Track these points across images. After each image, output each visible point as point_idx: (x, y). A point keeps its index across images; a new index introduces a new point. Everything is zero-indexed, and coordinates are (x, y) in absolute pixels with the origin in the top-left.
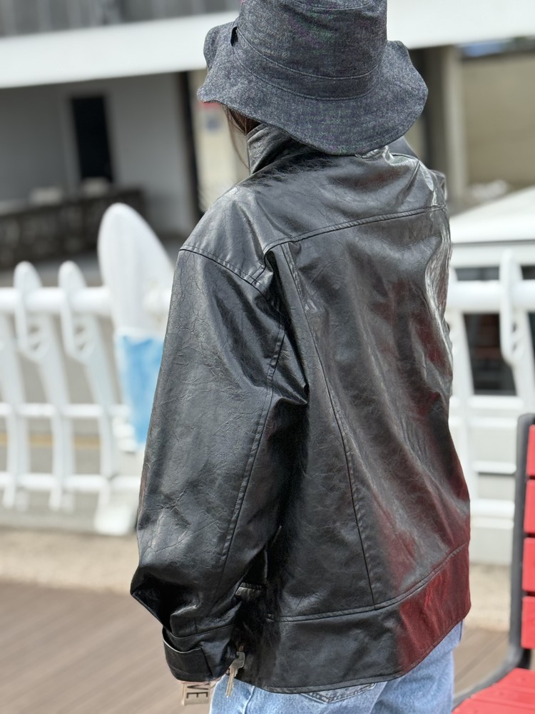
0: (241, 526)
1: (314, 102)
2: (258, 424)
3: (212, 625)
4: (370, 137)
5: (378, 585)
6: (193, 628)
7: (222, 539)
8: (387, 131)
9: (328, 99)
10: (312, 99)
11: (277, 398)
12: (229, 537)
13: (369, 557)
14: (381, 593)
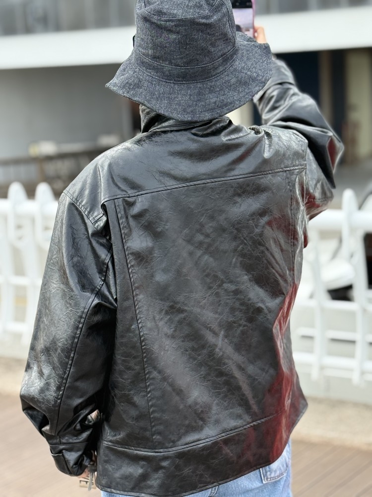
0: (70, 382)
1: (172, 85)
2: (81, 317)
3: (71, 441)
4: (211, 109)
5: (158, 437)
6: (58, 440)
7: (58, 388)
8: (226, 105)
9: (181, 82)
10: (171, 83)
11: (96, 301)
12: (62, 388)
13: (152, 418)
14: (160, 443)
